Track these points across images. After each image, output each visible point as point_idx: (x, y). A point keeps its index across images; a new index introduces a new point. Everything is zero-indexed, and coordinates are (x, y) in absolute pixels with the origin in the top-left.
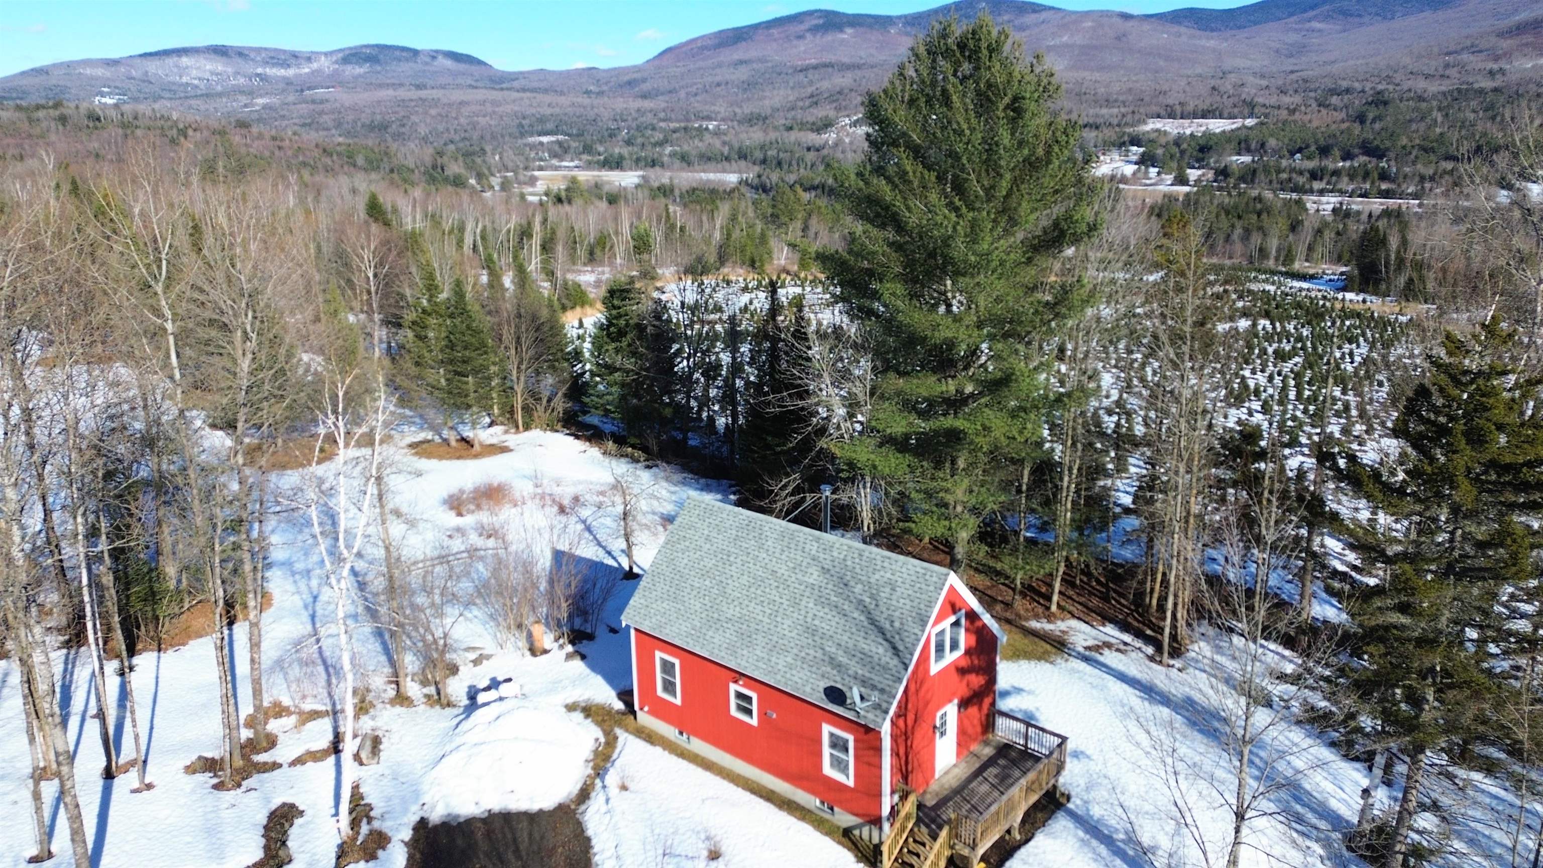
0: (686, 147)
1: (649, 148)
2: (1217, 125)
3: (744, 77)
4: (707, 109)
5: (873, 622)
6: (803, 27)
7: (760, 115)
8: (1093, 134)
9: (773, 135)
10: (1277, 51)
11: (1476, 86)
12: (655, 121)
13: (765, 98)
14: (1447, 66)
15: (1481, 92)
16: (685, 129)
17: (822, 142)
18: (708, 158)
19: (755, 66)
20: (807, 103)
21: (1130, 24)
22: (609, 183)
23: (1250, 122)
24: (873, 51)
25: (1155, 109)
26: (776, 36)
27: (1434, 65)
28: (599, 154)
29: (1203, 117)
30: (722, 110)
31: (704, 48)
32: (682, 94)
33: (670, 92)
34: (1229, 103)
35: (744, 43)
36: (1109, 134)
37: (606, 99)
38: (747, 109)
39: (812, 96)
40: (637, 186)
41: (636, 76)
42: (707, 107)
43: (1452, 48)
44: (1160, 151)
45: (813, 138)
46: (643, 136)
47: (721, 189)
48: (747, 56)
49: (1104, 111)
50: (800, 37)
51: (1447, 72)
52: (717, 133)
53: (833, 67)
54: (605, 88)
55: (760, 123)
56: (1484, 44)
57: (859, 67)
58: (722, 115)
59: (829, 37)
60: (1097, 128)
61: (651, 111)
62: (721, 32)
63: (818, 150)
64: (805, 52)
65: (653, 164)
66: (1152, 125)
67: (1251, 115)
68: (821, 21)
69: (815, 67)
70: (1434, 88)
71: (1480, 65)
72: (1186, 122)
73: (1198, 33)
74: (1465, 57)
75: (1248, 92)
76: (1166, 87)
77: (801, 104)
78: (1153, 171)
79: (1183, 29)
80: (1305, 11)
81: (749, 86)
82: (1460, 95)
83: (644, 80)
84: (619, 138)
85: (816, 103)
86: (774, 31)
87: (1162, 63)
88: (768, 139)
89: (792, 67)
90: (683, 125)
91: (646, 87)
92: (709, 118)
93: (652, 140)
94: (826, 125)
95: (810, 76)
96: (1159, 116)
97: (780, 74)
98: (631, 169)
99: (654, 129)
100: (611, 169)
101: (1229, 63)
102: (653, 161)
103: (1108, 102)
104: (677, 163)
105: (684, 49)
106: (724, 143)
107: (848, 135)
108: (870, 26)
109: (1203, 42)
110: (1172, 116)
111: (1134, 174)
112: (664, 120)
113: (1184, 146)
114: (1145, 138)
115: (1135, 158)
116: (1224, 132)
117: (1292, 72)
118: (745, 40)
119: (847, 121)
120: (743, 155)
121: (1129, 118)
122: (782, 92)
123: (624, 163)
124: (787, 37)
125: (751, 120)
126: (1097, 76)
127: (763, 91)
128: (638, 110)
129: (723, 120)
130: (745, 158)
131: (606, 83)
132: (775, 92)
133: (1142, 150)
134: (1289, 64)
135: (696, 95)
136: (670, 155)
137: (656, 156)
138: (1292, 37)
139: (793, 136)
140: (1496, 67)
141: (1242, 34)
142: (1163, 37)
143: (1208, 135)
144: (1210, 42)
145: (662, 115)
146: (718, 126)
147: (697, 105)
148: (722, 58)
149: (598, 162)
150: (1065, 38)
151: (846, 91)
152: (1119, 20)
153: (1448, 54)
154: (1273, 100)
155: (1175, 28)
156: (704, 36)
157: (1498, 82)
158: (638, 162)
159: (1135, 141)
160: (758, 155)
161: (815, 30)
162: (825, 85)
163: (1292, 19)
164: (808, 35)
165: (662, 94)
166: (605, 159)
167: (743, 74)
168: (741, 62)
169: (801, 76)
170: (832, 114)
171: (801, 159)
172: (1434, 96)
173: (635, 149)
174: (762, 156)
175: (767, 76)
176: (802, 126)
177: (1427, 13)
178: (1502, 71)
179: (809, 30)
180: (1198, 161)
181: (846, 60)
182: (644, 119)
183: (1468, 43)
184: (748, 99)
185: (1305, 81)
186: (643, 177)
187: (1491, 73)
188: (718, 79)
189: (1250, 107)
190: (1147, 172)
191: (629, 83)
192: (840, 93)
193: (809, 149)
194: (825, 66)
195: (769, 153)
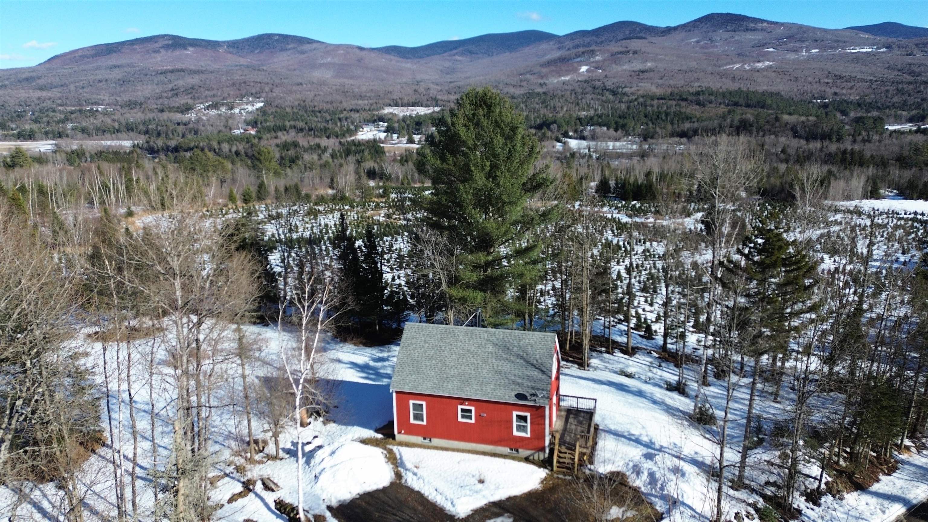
0: (84, 124)
1: (54, 124)
2: (422, 111)
3: (119, 77)
4: (94, 98)
5: (528, 362)
6: (157, 45)
7: (136, 102)
8: (357, 115)
9: (150, 116)
10: (441, 71)
11: (536, 91)
12: (54, 106)
13: (138, 90)
14: (521, 81)
15: (538, 94)
16: (80, 111)
17: (187, 120)
18: (102, 131)
19: (126, 69)
20: (170, 94)
21: (363, 53)
22: (28, 150)
23: (437, 109)
24: (209, 62)
25: (387, 101)
26: (139, 50)
27: (515, 80)
28: (12, 130)
29: (413, 106)
30: (106, 98)
31: (83, 57)
32: (72, 87)
33: (62, 86)
34: (425, 98)
35: (114, 54)
36: (366, 115)
37: (10, 91)
38: (126, 97)
39: (172, 90)
40: (55, 152)
41: (31, 74)
42: (94, 96)
43: (522, 72)
44: (396, 125)
45: (179, 117)
46: (47, 116)
47: (122, 151)
48: (119, 63)
49: (360, 102)
50: (157, 52)
51: (522, 84)
52: (105, 113)
53: (184, 71)
54: (6, 83)
55: (138, 107)
56: (536, 71)
57: (202, 72)
58: (107, 101)
59: (177, 53)
60: (358, 111)
61: (50, 99)
62: (96, 46)
63: (185, 125)
64: (161, 61)
65: (60, 135)
66: (387, 110)
67: (437, 105)
68: (170, 42)
69: (172, 72)
70: (518, 92)
71: (535, 81)
72: (405, 109)
73: (401, 59)
74: (528, 76)
75: (433, 93)
76: (390, 89)
77: (165, 95)
78: (395, 136)
79: (392, 57)
80: (451, 50)
81: (123, 82)
82: (530, 95)
83: (39, 78)
84: (28, 118)
85: (177, 95)
86: (137, 47)
87: (385, 75)
88: (147, 118)
89: (154, 71)
90: (78, 108)
91: (41, 82)
92: (96, 104)
93: (55, 119)
94: (187, 109)
95: (169, 77)
96: (390, 105)
97: (146, 75)
98: (42, 140)
99: (54, 111)
100: (25, 139)
101: (419, 77)
102: (59, 133)
103: (361, 97)
104: (80, 135)
105: (69, 57)
106: (114, 120)
107: (204, 115)
108: (205, 47)
109: (403, 65)
110: (397, 105)
111: (385, 138)
112: (61, 105)
113: (408, 122)
114: (386, 118)
115: (383, 129)
116: (426, 114)
117: (451, 82)
118: (115, 52)
119: (202, 106)
120: (130, 128)
121: (374, 106)
122: (150, 87)
123: (36, 135)
124: (147, 51)
125: (132, 105)
126: (351, 82)
127: (135, 86)
128: (39, 98)
129: (108, 105)
130: (132, 130)
131: (8, 79)
132: (145, 87)
133: (386, 124)
134: (448, 78)
135: (83, 88)
136: (72, 129)
137: (61, 130)
138: (447, 64)
139: (166, 115)
140: (542, 81)
141: (423, 61)
142: (383, 61)
143: (418, 116)
144: (408, 65)
145: (59, 102)
146: (105, 109)
147: (86, 94)
148: (99, 64)
149: (13, 135)
150: (329, 59)
151: (196, 87)
152: (357, 51)
153: (521, 74)
154: (445, 98)
155: (388, 57)
156: (83, 48)
157: (544, 90)
158: (47, 135)
159: (382, 119)
160: (142, 128)
161: (167, 47)
162: (181, 83)
163: (446, 54)
164: (162, 50)
165: (56, 87)
166: (19, 133)
167: (117, 74)
168: (115, 67)
169: (162, 77)
170: (190, 102)
171: (174, 131)
172: (519, 96)
173: (43, 125)
174: (144, 129)
175: (137, 76)
176: (171, 109)
177: (507, 54)
178: (545, 84)
179: (163, 47)
180: (417, 130)
181: (192, 67)
182: (45, 105)
183: (529, 69)
184: (125, 91)
185: (459, 87)
186: (56, 145)
187: (541, 85)
188: (100, 77)
189: (435, 102)
190: (392, 137)
191: (27, 79)
192: (193, 88)
193: (179, 124)
194: (178, 71)
195: (150, 127)
